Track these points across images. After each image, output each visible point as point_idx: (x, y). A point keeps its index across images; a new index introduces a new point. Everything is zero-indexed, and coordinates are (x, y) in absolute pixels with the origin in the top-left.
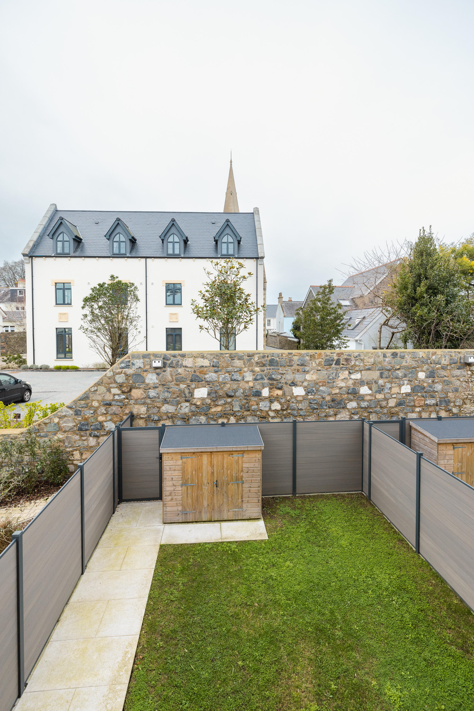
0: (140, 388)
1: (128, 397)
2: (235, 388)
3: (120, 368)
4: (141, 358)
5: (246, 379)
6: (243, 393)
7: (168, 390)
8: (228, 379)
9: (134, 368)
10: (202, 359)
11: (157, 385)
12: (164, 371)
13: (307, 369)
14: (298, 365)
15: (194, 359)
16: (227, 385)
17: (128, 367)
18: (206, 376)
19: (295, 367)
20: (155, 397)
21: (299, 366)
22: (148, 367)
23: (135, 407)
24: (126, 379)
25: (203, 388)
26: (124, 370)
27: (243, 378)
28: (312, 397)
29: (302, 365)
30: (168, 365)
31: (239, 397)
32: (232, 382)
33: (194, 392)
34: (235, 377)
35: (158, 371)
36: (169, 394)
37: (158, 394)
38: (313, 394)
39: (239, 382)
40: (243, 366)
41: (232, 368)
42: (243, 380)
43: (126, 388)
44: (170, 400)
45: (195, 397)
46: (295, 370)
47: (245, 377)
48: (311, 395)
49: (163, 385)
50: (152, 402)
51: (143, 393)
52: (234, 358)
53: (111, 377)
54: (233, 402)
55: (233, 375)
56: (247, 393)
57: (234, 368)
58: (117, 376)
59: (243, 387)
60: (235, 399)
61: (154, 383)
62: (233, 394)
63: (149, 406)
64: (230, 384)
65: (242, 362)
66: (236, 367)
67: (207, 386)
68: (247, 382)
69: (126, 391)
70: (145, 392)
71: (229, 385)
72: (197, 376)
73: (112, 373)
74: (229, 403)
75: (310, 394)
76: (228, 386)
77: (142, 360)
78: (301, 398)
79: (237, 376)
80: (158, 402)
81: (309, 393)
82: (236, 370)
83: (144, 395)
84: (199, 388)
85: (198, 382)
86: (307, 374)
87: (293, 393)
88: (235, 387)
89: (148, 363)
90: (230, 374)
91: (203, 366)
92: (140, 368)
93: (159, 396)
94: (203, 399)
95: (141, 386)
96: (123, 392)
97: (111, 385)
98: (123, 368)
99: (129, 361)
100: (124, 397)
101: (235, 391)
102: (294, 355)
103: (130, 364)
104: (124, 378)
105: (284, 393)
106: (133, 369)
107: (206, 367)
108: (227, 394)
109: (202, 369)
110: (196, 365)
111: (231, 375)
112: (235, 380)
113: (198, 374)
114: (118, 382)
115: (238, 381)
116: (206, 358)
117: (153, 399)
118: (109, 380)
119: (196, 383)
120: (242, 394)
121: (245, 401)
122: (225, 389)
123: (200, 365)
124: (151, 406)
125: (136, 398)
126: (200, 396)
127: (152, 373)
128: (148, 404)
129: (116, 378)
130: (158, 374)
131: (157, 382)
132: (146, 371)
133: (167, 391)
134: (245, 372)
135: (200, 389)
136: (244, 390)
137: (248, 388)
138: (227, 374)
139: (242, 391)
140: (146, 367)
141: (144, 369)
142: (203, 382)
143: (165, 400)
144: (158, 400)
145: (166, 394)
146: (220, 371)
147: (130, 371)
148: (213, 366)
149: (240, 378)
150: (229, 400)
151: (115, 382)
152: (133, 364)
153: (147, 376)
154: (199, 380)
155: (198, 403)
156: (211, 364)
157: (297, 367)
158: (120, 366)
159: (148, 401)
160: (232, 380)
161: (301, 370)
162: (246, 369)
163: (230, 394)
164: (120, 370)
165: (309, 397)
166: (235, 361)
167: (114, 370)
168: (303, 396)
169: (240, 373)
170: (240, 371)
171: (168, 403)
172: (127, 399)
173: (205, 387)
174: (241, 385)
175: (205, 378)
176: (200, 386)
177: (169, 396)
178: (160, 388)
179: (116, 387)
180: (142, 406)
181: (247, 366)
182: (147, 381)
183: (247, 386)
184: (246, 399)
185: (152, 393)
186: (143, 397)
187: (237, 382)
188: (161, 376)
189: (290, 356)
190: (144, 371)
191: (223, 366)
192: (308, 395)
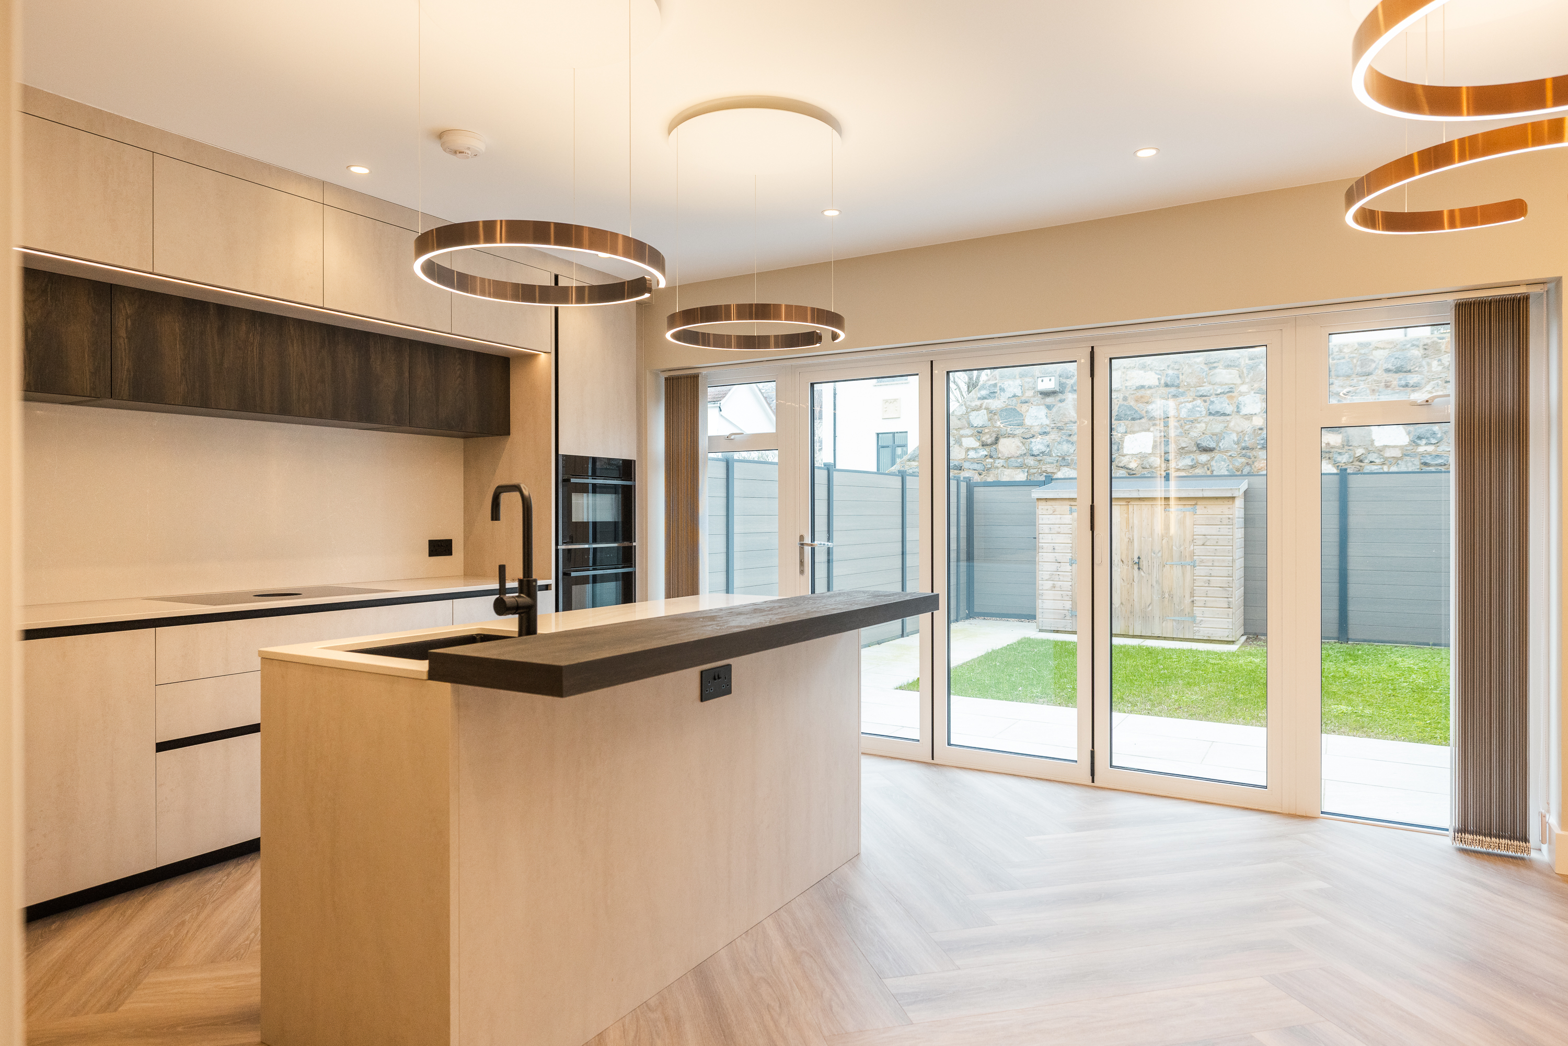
0: (1014, 436)
1: (993, 454)
2: (1217, 430)
3: (979, 399)
4: (1017, 377)
5: (1244, 411)
6: (1238, 443)
7: (1070, 439)
8: (1201, 412)
9: (1004, 397)
10: (1142, 372)
11: (1048, 429)
12: (1061, 401)
13: (1413, 379)
14: (1388, 371)
15: (1124, 372)
16: (1198, 425)
17: (992, 395)
18: (1150, 407)
19: (1380, 375)
20: (1043, 453)
21: (1390, 374)
22: (1029, 394)
23: (1006, 473)
24: (990, 420)
25: (1144, 433)
26: (986, 401)
27: (1238, 407)
28: (1430, 448)
29: (1398, 370)
30: (1068, 388)
31: (1227, 451)
32: (1212, 417)
33: (1123, 442)
34: (1217, 407)
35: (1049, 400)
36: (1070, 446)
37: (1048, 446)
38: (1434, 441)
39: (1228, 418)
40: (1239, 381)
41: (1211, 387)
42: (1238, 412)
43: (988, 436)
44: (1072, 460)
45: (1125, 452)
46: (1378, 382)
47: (1241, 407)
48: (1426, 444)
49: (1060, 429)
50: (1037, 463)
51: (1021, 445)
52: (1215, 365)
53: (962, 415)
54: (1213, 463)
55: (1212, 402)
56: (1248, 441)
57: (1216, 387)
58: (974, 413)
59: (1239, 429)
60: (1217, 455)
61: (1042, 426)
62: (1212, 445)
63: (1032, 471)
64: (1207, 423)
65: (1234, 372)
66: (1221, 384)
67: (1152, 429)
68: (1249, 417)
69: (989, 441)
70: (1024, 444)
71: (1203, 425)
72: (1131, 408)
73: (964, 408)
74: (1203, 465)
75: (1424, 441)
76: (1201, 427)
77: (1018, 382)
78: (1397, 453)
79: (1222, 403)
80: (1049, 463)
81: (1420, 438)
82: (1219, 392)
83: (1023, 450)
84: (1133, 432)
85: (1133, 419)
86: (1413, 391)
87: (1373, 441)
88: (1217, 426)
89: (1031, 385)
90: (1205, 401)
91: (1143, 387)
92: (1014, 396)
93: (1050, 451)
94: (1143, 457)
95: (1017, 432)
96: (984, 445)
97: (962, 432)
98: (984, 398)
99: (995, 385)
100: (985, 453)
101: (1219, 437)
102: (1377, 348)
103: (997, 390)
104: (986, 417)
105: (1348, 441)
106: (1003, 399)
107: (1150, 388)
108: (1198, 445)
109: (1141, 392)
110: (1128, 384)
111: (1208, 402)
112: (1217, 413)
113: (1132, 403)
114: (975, 425)
115: (1224, 414)
116: (1151, 369)
117: (1039, 458)
118: (958, 422)
119: (1127, 422)
120: (1235, 443)
121: (1243, 460)
122: (1194, 434)
123: (1138, 384)
124: (1035, 471)
125: (1006, 455)
126: (1135, 451)
127: (1038, 405)
128: (1030, 467)
129: (970, 417)
130: (1049, 407)
131: (1048, 422)
132: (1027, 402)
133: (1068, 441)
134: (1241, 394)
135: (1136, 435)
136: (1242, 433)
137: (1249, 430)
138: (1199, 402)
139: (1234, 437)
140: (1027, 394)
141: (1023, 398)
142: (1143, 420)
143: (1064, 459)
144: (1049, 459)
145: (1065, 447)
146: (1183, 394)
147: (995, 404)
148: (1167, 385)
149: (1229, 409)
150: (1204, 458)
151: (971, 426)
152: (1002, 390)
153: (1027, 411)
154: (1135, 416)
155: (1133, 465)
156: (1163, 382)
157: (1385, 375)
158: (979, 396)
159: (1030, 461)
160: (1210, 414)
161: (1395, 383)
162: (1244, 388)
163: (1204, 444)
164: (978, 403)
165: (1421, 449)
166: (1217, 371)
167: (968, 403)
168: (1401, 448)
169: (1231, 398)
170: (1230, 392)
171: (1068, 465)
172: (991, 457)
173: (1148, 430)
174: (1232, 424)
175: (1147, 412)
176: (1136, 429)
177: (1072, 451)
178: (1054, 435)
179: (972, 436)
180: (1019, 470)
181: (1247, 380)
182: (1028, 422)
183: (1246, 426)
184: (1244, 456)
185: (1038, 445)
186: (1019, 452)
187: (1222, 418)
188: (1054, 410)
189: (1363, 351)
190: (1022, 403)
191: (1189, 384)
192: (1418, 445)
